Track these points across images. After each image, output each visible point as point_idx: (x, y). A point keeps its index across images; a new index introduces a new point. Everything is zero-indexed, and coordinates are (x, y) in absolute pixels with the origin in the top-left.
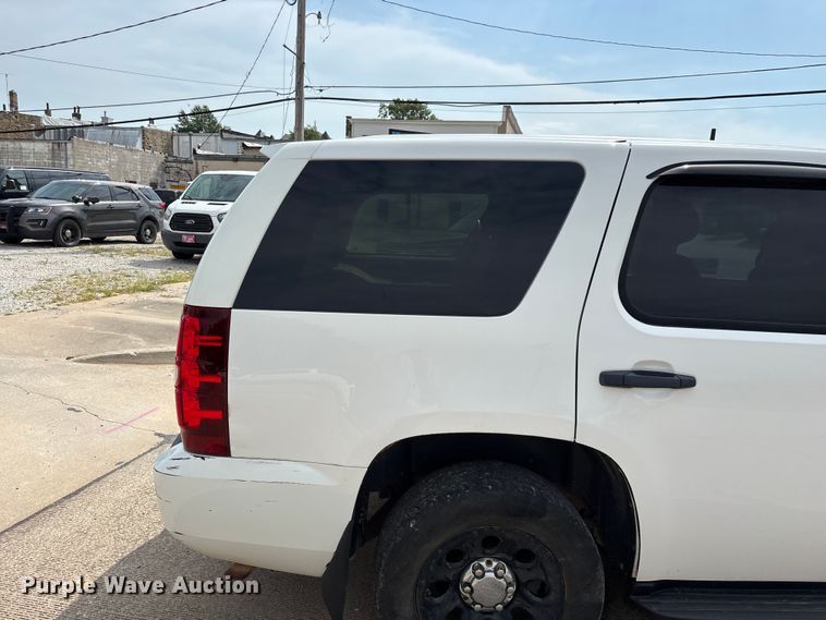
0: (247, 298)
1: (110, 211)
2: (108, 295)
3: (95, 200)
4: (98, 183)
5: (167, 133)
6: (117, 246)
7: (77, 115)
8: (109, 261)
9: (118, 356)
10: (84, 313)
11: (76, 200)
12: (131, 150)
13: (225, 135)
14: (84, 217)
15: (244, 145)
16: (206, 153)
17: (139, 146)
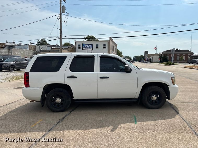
0: (31, 71)
1: (21, 64)
2: (20, 79)
3: (17, 62)
4: (18, 58)
5: (35, 46)
6: (22, 71)
7: (14, 42)
8: (20, 73)
9: (21, 87)
10: (15, 82)
11: (14, 62)
12: (26, 50)
13: (48, 45)
14: (15, 65)
15: (52, 48)
16: (43, 50)
17: (28, 49)
